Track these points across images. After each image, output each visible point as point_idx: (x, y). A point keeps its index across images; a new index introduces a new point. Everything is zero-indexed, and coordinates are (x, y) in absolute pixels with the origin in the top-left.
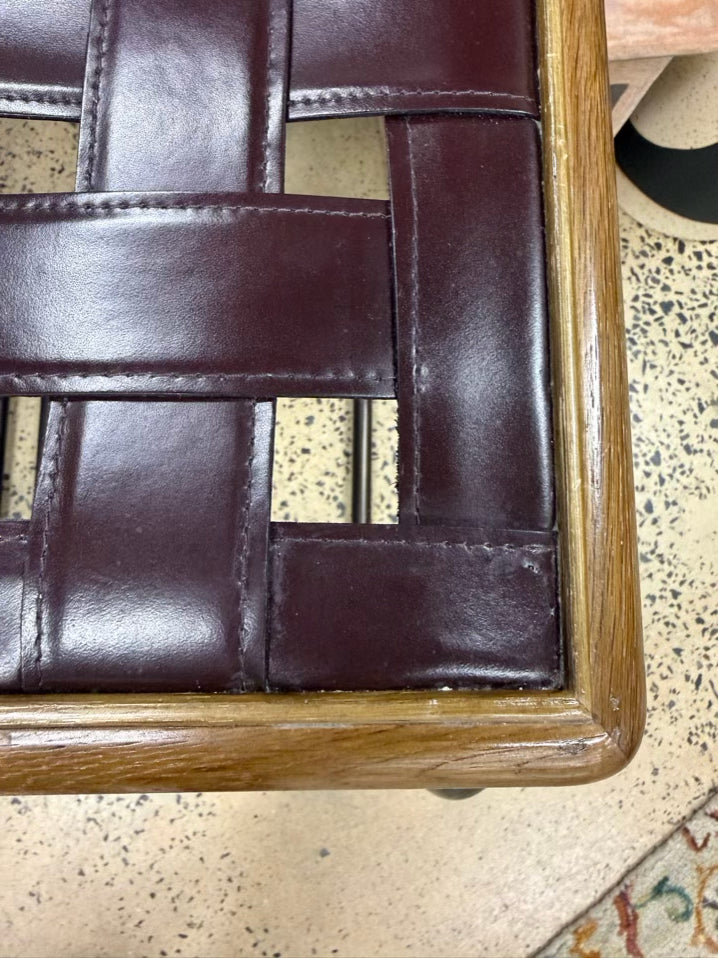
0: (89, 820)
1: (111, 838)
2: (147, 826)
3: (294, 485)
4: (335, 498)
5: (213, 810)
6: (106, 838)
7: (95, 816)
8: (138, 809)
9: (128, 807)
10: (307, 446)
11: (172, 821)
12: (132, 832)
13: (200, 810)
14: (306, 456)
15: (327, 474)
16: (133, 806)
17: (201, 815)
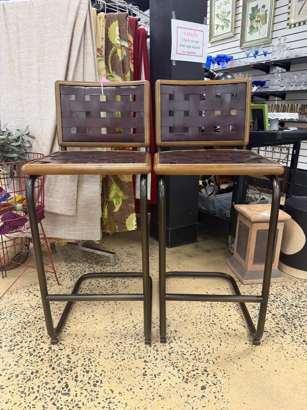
0: (186, 402)
1: (194, 408)
2: (206, 405)
3: (229, 322)
4: (242, 325)
5: (228, 401)
6: (193, 408)
7: (187, 401)
8: (202, 399)
9: (198, 399)
10: (230, 314)
11: (215, 404)
12: (201, 407)
13: (224, 400)
14: (230, 317)
15: (237, 320)
16: (200, 398)
17: (224, 402)
